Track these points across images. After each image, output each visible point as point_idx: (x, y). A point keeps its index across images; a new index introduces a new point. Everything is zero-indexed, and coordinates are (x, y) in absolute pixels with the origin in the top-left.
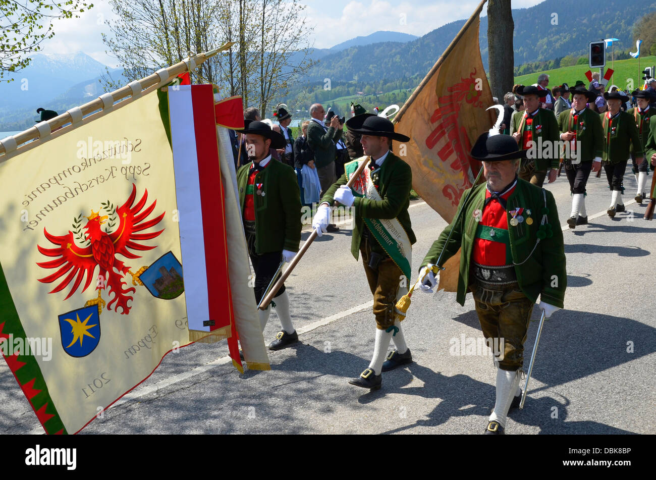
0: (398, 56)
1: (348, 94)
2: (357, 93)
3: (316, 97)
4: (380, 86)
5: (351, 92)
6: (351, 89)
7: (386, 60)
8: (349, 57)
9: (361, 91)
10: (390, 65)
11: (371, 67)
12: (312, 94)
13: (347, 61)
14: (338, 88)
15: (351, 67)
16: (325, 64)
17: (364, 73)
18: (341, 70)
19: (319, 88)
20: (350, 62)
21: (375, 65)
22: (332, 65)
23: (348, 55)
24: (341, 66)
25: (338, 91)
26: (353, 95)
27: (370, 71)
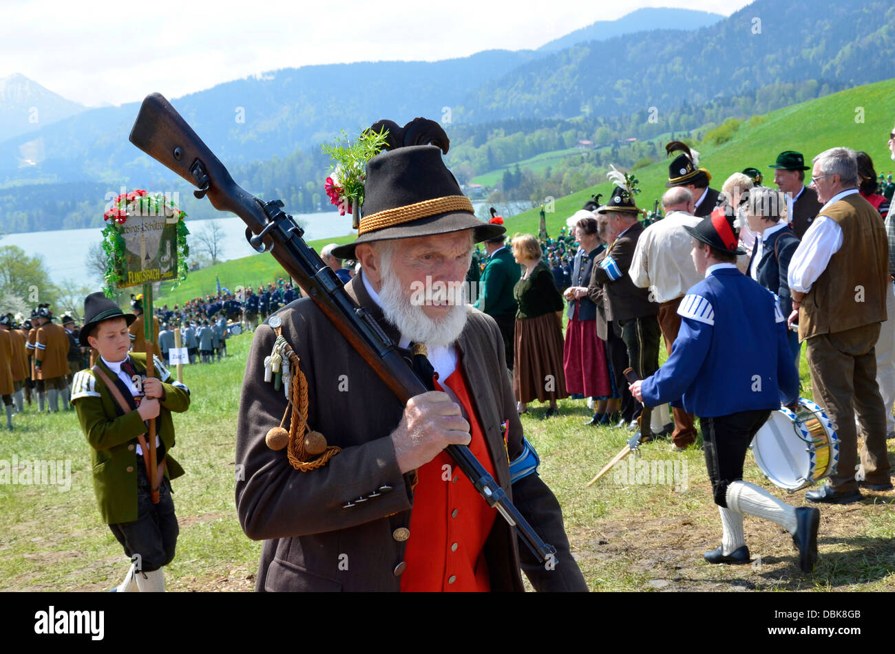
0: (678, 60)
1: (561, 145)
2: (578, 144)
3: (490, 154)
4: (632, 126)
5: (566, 142)
6: (568, 135)
7: (653, 69)
8: (572, 66)
9: (588, 138)
10: (659, 81)
11: (618, 85)
12: (483, 148)
13: (567, 75)
14: (538, 133)
15: (576, 87)
16: (521, 83)
17: (604, 98)
18: (555, 93)
19: (497, 135)
20: (573, 75)
21: (629, 81)
22: (536, 84)
23: (569, 61)
24: (555, 86)
25: (539, 141)
26: (573, 146)
27: (618, 94)
